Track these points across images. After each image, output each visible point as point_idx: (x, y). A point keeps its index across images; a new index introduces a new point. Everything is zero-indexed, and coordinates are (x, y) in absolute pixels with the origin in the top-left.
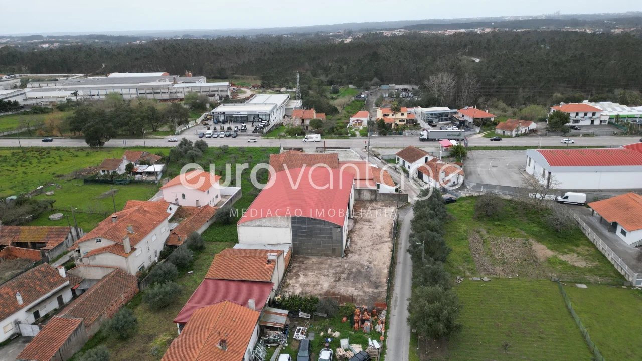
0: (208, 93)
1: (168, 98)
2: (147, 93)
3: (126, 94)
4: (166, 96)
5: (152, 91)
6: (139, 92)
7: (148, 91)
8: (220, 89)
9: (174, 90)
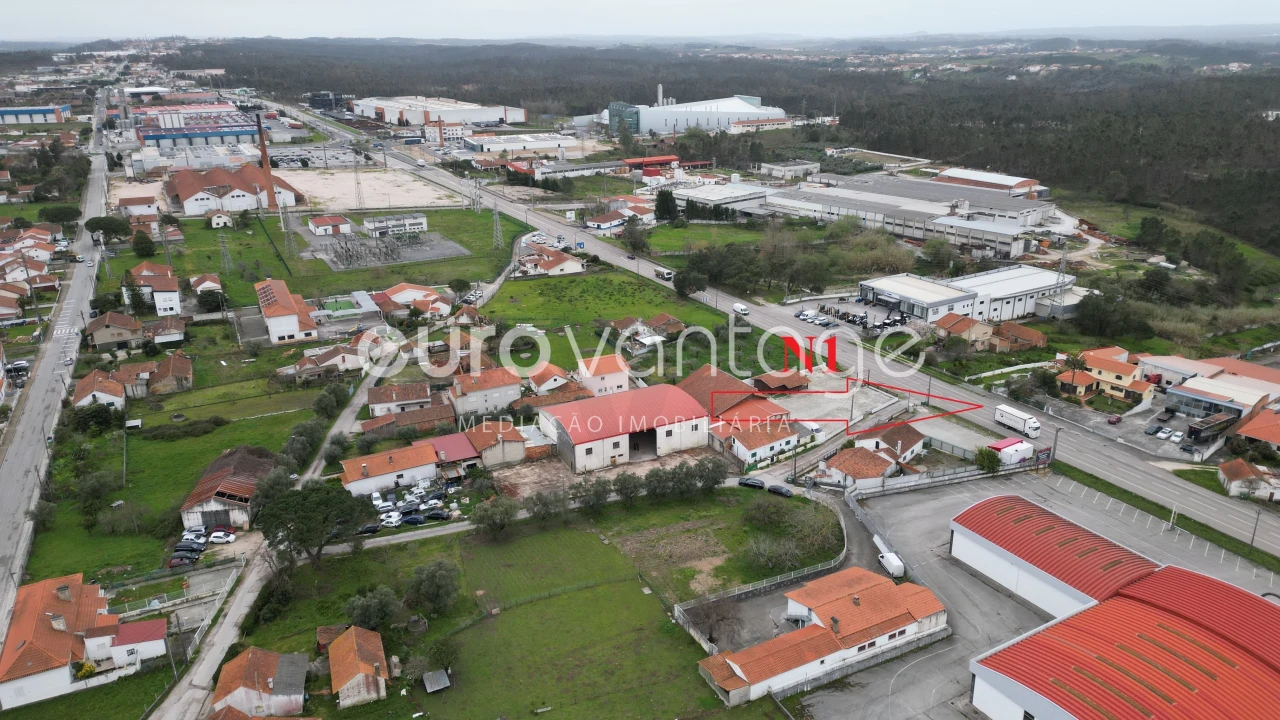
0: (980, 242)
1: (922, 237)
2: (897, 225)
3: (869, 220)
4: (919, 234)
5: (901, 222)
6: (887, 220)
7: (897, 222)
8: (1000, 239)
9: (932, 228)
